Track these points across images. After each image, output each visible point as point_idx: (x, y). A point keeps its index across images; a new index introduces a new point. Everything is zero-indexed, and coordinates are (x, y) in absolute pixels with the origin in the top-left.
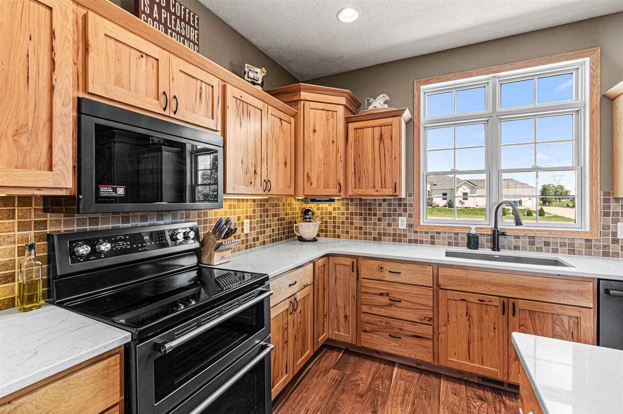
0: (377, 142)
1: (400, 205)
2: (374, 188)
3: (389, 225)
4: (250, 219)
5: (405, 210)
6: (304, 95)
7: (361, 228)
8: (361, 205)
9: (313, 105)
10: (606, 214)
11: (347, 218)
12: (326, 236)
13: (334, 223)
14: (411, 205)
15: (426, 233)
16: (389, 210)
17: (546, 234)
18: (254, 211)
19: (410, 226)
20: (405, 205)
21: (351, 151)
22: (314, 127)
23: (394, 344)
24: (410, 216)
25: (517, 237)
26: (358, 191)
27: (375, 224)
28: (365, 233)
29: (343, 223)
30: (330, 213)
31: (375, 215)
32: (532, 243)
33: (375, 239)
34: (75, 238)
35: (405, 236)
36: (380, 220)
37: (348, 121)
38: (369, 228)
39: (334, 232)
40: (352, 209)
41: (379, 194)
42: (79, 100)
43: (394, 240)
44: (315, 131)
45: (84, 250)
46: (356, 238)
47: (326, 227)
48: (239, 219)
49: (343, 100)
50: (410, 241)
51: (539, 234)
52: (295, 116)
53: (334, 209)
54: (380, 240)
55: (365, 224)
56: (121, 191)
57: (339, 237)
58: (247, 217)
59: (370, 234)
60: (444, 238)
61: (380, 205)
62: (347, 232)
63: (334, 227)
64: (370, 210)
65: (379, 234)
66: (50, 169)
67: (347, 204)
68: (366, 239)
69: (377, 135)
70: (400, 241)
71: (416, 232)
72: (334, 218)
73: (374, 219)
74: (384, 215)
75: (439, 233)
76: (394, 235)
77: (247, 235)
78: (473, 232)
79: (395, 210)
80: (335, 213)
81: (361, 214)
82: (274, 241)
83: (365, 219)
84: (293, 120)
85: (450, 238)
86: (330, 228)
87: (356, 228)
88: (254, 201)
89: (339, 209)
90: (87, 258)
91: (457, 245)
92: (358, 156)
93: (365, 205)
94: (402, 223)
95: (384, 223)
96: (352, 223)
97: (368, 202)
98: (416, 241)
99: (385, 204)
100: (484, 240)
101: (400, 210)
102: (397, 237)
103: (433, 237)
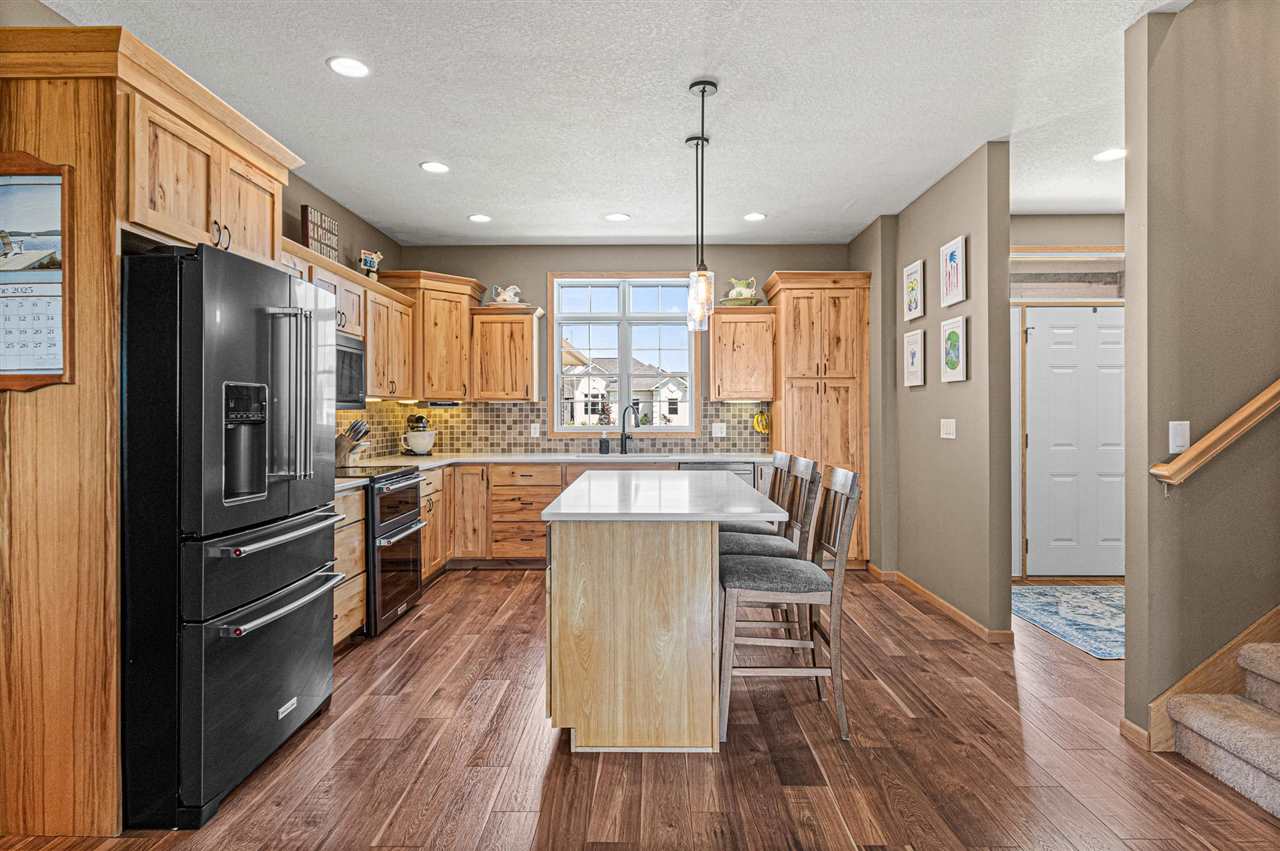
0: (507, 340)
1: (532, 411)
2: (504, 390)
3: (521, 433)
5: (538, 416)
6: (423, 283)
7: (487, 439)
8: (486, 411)
9: (434, 294)
10: (705, 416)
11: (469, 428)
12: (441, 451)
13: (452, 433)
14: (544, 410)
15: (561, 440)
16: (520, 416)
17: (664, 436)
19: (543, 433)
20: (538, 410)
21: (477, 349)
22: (435, 318)
23: (526, 548)
24: (544, 422)
25: (642, 440)
26: (486, 394)
27: (504, 433)
28: (492, 445)
29: (463, 433)
30: (446, 422)
31: (504, 422)
32: (653, 445)
33: (503, 451)
35: (538, 445)
36: (509, 428)
37: (473, 313)
38: (496, 438)
39: (452, 445)
40: (476, 415)
41: (509, 397)
43: (526, 451)
44: (436, 324)
46: (481, 451)
49: (468, 290)
50: (544, 451)
51: (659, 436)
52: (412, 306)
53: (452, 416)
54: (510, 451)
55: (492, 434)
57: (458, 450)
59: (498, 445)
60: (578, 446)
61: (510, 410)
62: (469, 445)
63: (452, 439)
64: (498, 416)
65: (509, 445)
67: (469, 410)
68: (492, 451)
69: (507, 333)
70: (532, 451)
71: (550, 440)
72: (452, 427)
73: (503, 427)
74: (515, 422)
75: (572, 440)
76: (526, 444)
78: (604, 436)
79: (527, 416)
80: (452, 422)
81: (487, 422)
83: (492, 428)
84: (410, 310)
85: (583, 444)
87: (480, 440)
89: (458, 416)
91: (590, 451)
92: (485, 353)
93: (492, 410)
94: (535, 430)
95: (514, 433)
96: (475, 434)
97: (496, 407)
98: (550, 450)
99: (515, 410)
100: (614, 445)
101: (532, 416)
102: (529, 447)
103: (567, 445)
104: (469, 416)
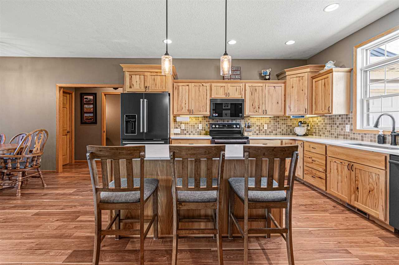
0: (323, 87)
1: (347, 118)
2: (322, 110)
3: (342, 129)
4: (268, 124)
5: (349, 121)
6: (287, 73)
7: (330, 131)
8: (330, 119)
9: (292, 76)
11: (324, 126)
12: (316, 135)
13: (319, 129)
14: (352, 118)
15: (359, 134)
16: (342, 121)
18: (270, 122)
19: (351, 130)
20: (349, 118)
23: (313, 181)
24: (352, 124)
27: (336, 129)
28: (331, 134)
29: (322, 128)
31: (336, 124)
33: (335, 137)
34: (212, 124)
35: (349, 136)
36: (338, 127)
37: (313, 78)
38: (333, 131)
39: (319, 133)
40: (326, 121)
41: (323, 113)
42: (211, 99)
43: (344, 138)
44: (293, 87)
45: (214, 126)
47: (316, 131)
48: (262, 124)
49: (309, 70)
50: (351, 139)
54: (338, 138)
55: (331, 129)
56: (217, 115)
57: (321, 136)
58: (266, 124)
59: (334, 134)
60: (368, 137)
61: (338, 118)
62: (324, 133)
63: (319, 131)
64: (334, 121)
65: (337, 134)
66: (206, 111)
68: (332, 137)
69: (323, 84)
70: (347, 139)
71: (354, 134)
73: (335, 126)
74: (340, 124)
75: (366, 134)
76: (344, 135)
77: (266, 130)
78: (381, 133)
79: (345, 121)
80: (319, 124)
81: (330, 124)
82: (282, 134)
83: (331, 127)
86: (317, 132)
87: (327, 131)
88: (270, 117)
90: (214, 128)
92: (316, 95)
93: (332, 119)
94: (348, 128)
95: (340, 128)
96: (326, 129)
97: (333, 117)
98: (354, 139)
99: (340, 118)
100: (389, 139)
101: (347, 121)
102: (346, 137)
103: (362, 137)
104: (324, 121)
